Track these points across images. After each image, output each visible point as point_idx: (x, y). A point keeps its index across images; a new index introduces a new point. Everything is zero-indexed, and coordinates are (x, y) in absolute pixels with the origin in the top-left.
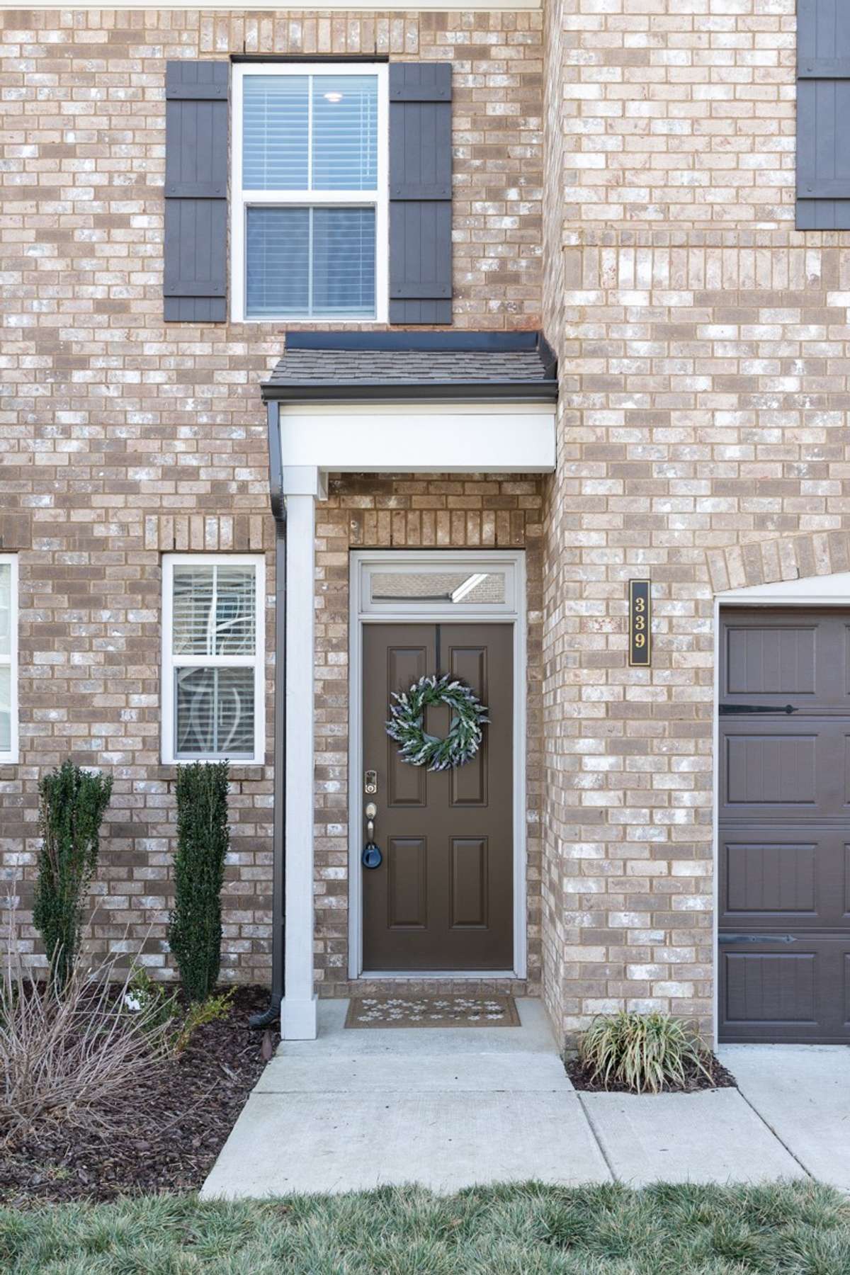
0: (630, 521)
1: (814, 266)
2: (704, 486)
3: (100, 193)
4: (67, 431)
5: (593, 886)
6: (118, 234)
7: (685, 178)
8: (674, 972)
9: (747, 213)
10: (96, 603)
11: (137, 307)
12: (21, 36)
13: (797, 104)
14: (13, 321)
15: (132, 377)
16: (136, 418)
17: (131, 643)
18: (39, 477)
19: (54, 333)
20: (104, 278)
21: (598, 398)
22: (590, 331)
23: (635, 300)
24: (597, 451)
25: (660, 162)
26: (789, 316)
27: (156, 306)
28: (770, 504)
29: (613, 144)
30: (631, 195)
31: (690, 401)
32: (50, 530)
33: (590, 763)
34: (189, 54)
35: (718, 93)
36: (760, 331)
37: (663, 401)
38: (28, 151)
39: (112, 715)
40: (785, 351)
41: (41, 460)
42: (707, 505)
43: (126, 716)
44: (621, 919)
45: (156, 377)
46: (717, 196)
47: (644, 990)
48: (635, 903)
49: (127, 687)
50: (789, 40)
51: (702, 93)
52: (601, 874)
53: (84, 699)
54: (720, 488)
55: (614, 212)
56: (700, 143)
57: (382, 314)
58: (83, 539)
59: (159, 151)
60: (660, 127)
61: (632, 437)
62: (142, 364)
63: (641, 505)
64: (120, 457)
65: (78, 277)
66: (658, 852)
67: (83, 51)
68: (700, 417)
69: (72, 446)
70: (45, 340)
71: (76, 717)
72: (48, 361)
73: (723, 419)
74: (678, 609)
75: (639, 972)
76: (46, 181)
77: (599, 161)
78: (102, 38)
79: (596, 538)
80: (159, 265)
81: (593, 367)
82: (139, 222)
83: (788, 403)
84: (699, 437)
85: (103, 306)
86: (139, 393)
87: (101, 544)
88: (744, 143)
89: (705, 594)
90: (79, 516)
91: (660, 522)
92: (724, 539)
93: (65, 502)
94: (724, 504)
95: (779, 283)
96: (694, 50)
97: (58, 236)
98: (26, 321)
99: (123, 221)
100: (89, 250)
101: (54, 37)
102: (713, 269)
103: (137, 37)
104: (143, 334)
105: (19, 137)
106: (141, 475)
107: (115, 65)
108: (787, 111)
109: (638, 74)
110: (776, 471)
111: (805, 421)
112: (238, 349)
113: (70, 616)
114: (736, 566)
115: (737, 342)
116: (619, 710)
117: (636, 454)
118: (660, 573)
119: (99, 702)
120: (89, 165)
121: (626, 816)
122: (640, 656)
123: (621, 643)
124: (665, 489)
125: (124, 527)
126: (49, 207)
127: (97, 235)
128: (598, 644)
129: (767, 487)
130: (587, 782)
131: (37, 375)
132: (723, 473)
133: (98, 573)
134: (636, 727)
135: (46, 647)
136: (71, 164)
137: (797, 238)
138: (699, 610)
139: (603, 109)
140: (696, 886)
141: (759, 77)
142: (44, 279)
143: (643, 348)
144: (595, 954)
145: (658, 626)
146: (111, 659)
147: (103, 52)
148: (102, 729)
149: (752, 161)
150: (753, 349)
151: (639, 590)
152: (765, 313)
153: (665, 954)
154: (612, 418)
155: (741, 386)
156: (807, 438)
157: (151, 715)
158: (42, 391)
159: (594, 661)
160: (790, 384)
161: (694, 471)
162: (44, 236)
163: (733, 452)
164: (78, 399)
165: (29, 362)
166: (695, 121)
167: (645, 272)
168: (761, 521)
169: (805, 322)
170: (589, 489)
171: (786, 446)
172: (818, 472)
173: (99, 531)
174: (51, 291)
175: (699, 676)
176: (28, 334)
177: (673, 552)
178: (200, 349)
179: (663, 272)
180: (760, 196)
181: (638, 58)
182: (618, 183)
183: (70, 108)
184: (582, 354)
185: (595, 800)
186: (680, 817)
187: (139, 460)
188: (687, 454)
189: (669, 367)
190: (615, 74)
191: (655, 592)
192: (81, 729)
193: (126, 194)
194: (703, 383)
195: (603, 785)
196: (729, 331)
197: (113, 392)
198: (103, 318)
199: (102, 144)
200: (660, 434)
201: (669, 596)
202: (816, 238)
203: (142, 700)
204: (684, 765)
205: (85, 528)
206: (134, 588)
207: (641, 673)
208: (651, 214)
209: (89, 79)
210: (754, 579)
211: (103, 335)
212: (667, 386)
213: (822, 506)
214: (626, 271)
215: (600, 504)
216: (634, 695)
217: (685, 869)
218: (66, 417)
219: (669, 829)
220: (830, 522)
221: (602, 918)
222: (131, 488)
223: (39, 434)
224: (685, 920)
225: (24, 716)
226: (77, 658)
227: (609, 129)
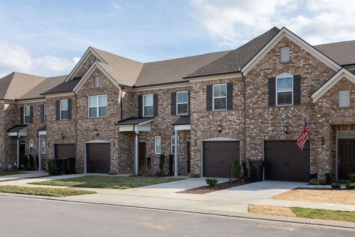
0: (195, 135)
1: (208, 114)
2: (200, 132)
3: (166, 104)
4: (164, 125)
5: (192, 164)
6: (168, 108)
7: (199, 107)
8: (198, 170)
9: (203, 110)
10: (166, 140)
11: (169, 114)
12: (161, 91)
13: (207, 101)
14: (160, 116)
15: (169, 120)
16: (169, 124)
17: (169, 143)
18: (162, 129)
19: (163, 117)
20: (167, 112)
21: (193, 125)
22: (192, 120)
23: (195, 117)
24: (193, 129)
25: (197, 106)
26: (206, 118)
27: (170, 114)
28: (205, 133)
29: (194, 105)
30: (195, 109)
31: (199, 125)
32: (163, 134)
33: (192, 154)
34: (173, 92)
35: (201, 100)
36: (204, 119)
37: (197, 125)
38: (161, 101)
39: (167, 150)
40: (206, 121)
41: (162, 128)
42: (200, 133)
43: (169, 150)
44: (195, 166)
45: (171, 120)
46: (201, 109)
47: (196, 172)
48: (195, 165)
49: (168, 147)
50: (206, 96)
51: (200, 100)
52: (193, 163)
53: (165, 148)
54: (201, 132)
55: (194, 110)
56: (200, 104)
57: (188, 114)
58: (165, 135)
59: (171, 100)
60: (197, 103)
61: (195, 128)
62: (169, 119)
63: (196, 133)
64: (168, 127)
65: (165, 112)
66: (197, 161)
67: (165, 92)
68: (200, 126)
69: (164, 127)
70: (162, 117)
71: (165, 150)
72: (163, 119)
73: (201, 126)
74: (198, 142)
75: (196, 170)
76: (162, 104)
77: (193, 106)
78: (166, 91)
79: (193, 136)
80: (171, 110)
81: (192, 123)
82: (169, 107)
83: (206, 125)
84: (200, 128)
85: (167, 114)
86: (169, 122)
87: (166, 135)
88: (203, 104)
89: (200, 140)
90: (165, 133)
91: (197, 135)
92: (201, 136)
93: (164, 131)
94: (201, 133)
95: (205, 115)
96: (199, 97)
97: (163, 108)
98: (161, 116)
99: (168, 107)
100: (166, 109)
101: (163, 91)
102: (201, 114)
103: (169, 91)
104: (170, 116)
105: (160, 100)
106: (169, 129)
107: (167, 93)
108: (206, 101)
109: (195, 99)
110: (205, 130)
111: (207, 126)
112: (177, 117)
113: (164, 141)
114: (202, 138)
115: (202, 120)
116: (194, 150)
117: (195, 129)
118: (197, 139)
119: (166, 149)
120: (165, 102)
121: (195, 158)
122: (196, 145)
123: (194, 144)
124: (197, 132)
125: (168, 133)
126: (163, 106)
127: (166, 108)
128: (193, 145)
129: (205, 132)
130: (192, 155)
131: (162, 121)
132: (201, 131)
133: (166, 138)
134: (195, 151)
135: (163, 144)
136: (164, 102)
137: (207, 112)
138: (200, 142)
139: (193, 102)
140: (200, 164)
141: (204, 99)
142: (162, 112)
143: (196, 121)
144: (193, 169)
145: (197, 143)
146: (167, 145)
147: (167, 92)
148: (167, 151)
149: (203, 106)
150: (203, 121)
151: (196, 140)
152: (204, 118)
153: (197, 169)
154: (193, 127)
155: (203, 124)
156: (207, 128)
157: (170, 150)
158: (162, 122)
159: (193, 146)
160: (206, 123)
161: (199, 131)
162: (162, 109)
163: (202, 129)
164: (165, 122)
165: (161, 120)
166: (199, 103)
167: (196, 115)
168: (204, 134)
169: (207, 118)
170: (192, 132)
171: (206, 128)
172: (208, 130)
173: (166, 134)
174: (163, 113)
175: (200, 147)
176: (161, 117)
177: (198, 137)
178: (174, 118)
179: (197, 115)
180: (204, 108)
181: (195, 98)
182: (194, 108)
183: (164, 97)
184: (192, 122)
185: (193, 157)
186: (199, 158)
187: (169, 128)
188: (199, 129)
189: (198, 122)
190: (194, 99)
191: (197, 140)
192: (165, 151)
193: (168, 104)
194: (200, 124)
195: (193, 155)
196: (202, 119)
197: (167, 122)
198: (167, 115)
199: (166, 100)
200: (197, 128)
201: (198, 141)
202: (208, 111)
203: (170, 148)
204: (199, 154)
205: (165, 134)
206: (169, 139)
207: (196, 147)
208: (196, 110)
209: (165, 95)
210: (204, 139)
211: (167, 117)
212: (197, 124)
213: (208, 133)
214: (195, 115)
215: (193, 133)
216: (195, 148)
217: (199, 162)
218: (164, 124)
219: (198, 159)
220: (209, 134)
221: (193, 166)
222: (169, 130)
223: (162, 126)
224: (199, 166)
225: (161, 150)
226: (165, 145)
227: (193, 103)
